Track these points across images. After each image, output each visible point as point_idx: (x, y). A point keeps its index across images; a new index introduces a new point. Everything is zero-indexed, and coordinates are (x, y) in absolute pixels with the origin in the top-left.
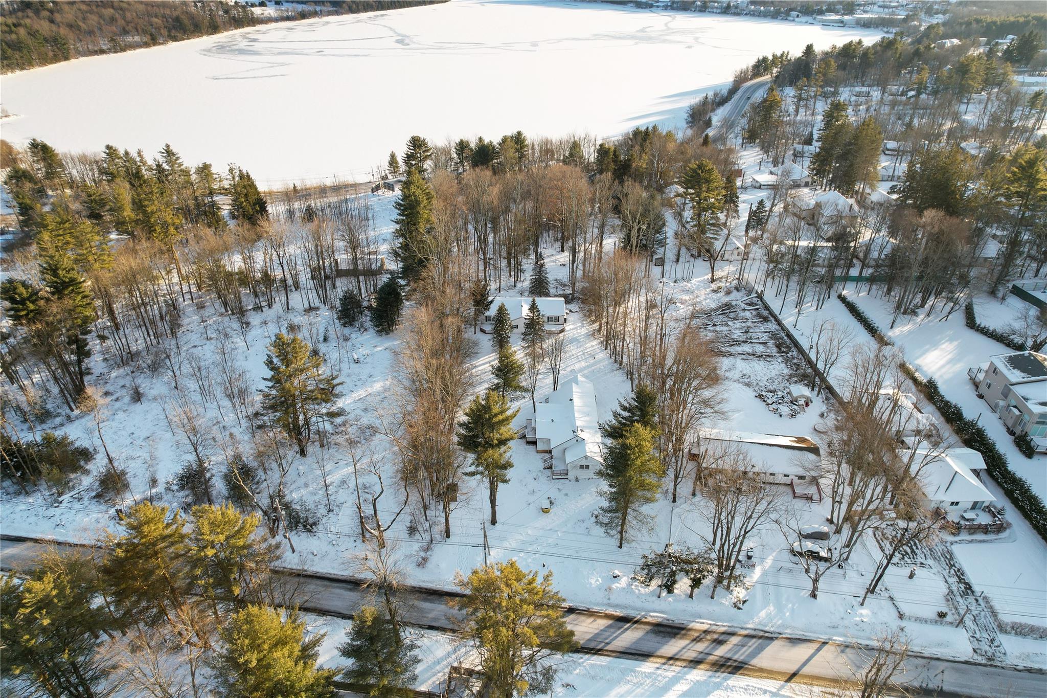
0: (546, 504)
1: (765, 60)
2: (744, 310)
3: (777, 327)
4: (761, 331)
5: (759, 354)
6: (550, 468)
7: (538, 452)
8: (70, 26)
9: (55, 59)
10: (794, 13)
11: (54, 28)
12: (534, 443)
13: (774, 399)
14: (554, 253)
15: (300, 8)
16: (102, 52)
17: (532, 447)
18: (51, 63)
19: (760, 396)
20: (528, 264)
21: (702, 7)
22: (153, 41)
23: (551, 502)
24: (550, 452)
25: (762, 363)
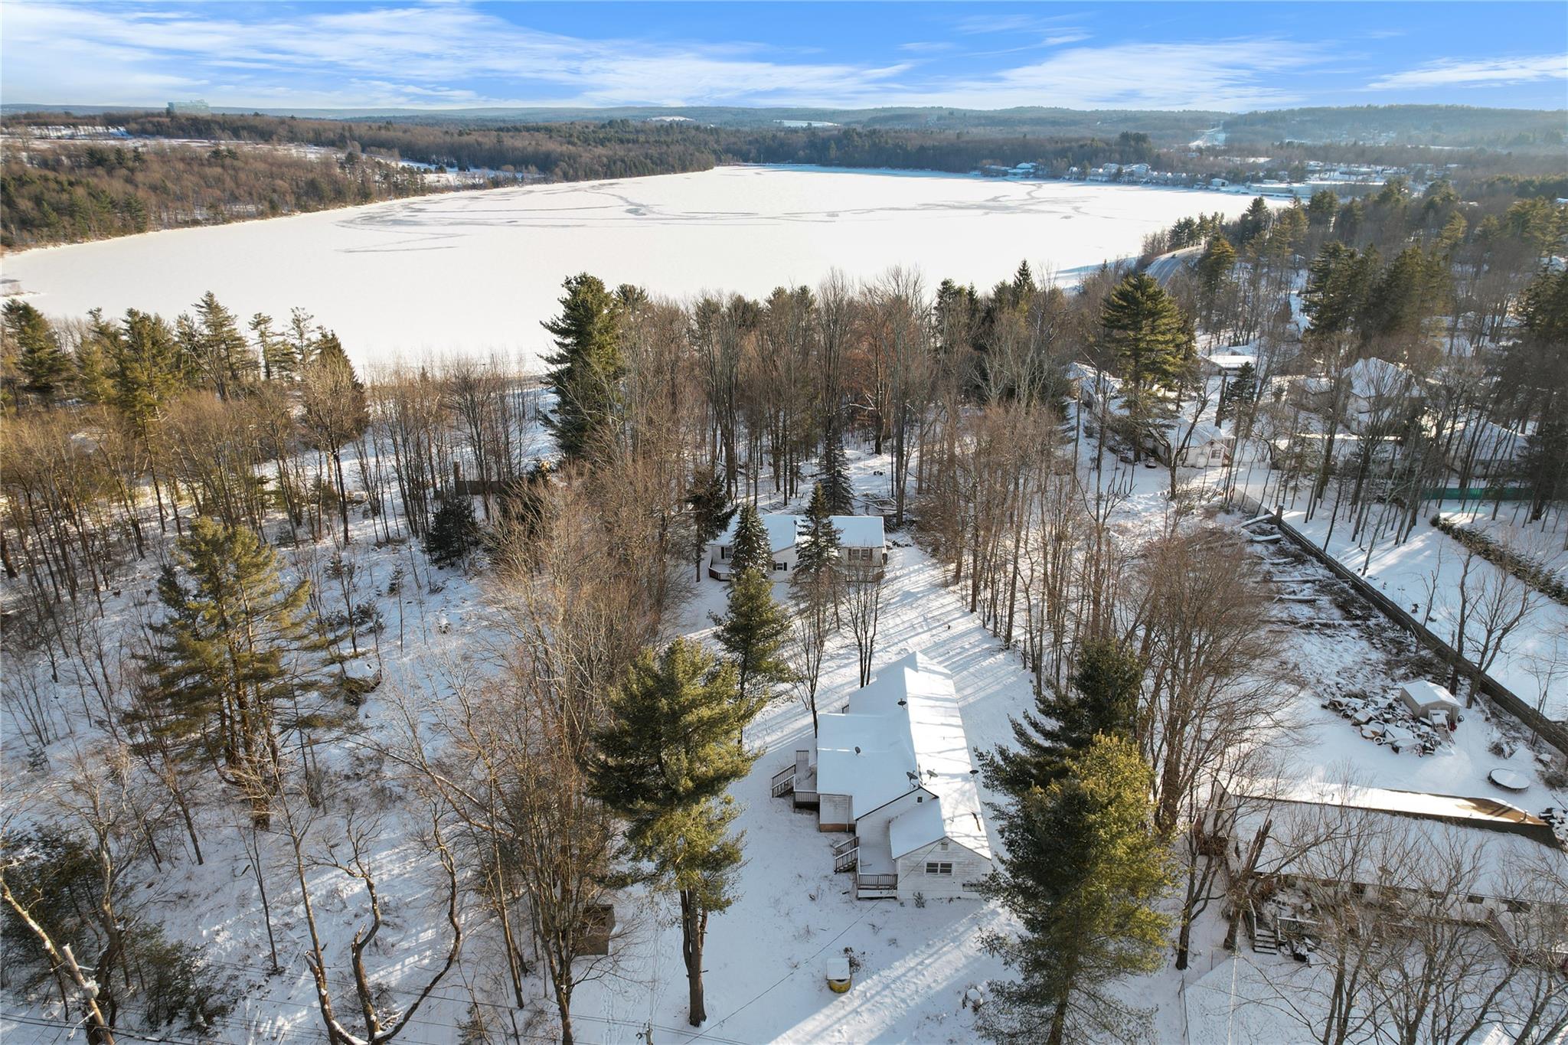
0: (839, 969)
1: (1188, 223)
2: (1252, 541)
3: (1327, 572)
4: (1296, 579)
5: (1305, 622)
6: (851, 869)
7: (822, 829)
8: (154, 188)
9: (124, 230)
10: (1216, 180)
11: (130, 188)
12: (813, 807)
13: (1371, 712)
14: (863, 455)
15: (492, 174)
16: (196, 223)
17: (805, 818)
18: (116, 235)
19: (1334, 706)
20: (811, 466)
21: (1080, 173)
22: (274, 210)
23: (852, 963)
24: (851, 829)
25: (1315, 639)
